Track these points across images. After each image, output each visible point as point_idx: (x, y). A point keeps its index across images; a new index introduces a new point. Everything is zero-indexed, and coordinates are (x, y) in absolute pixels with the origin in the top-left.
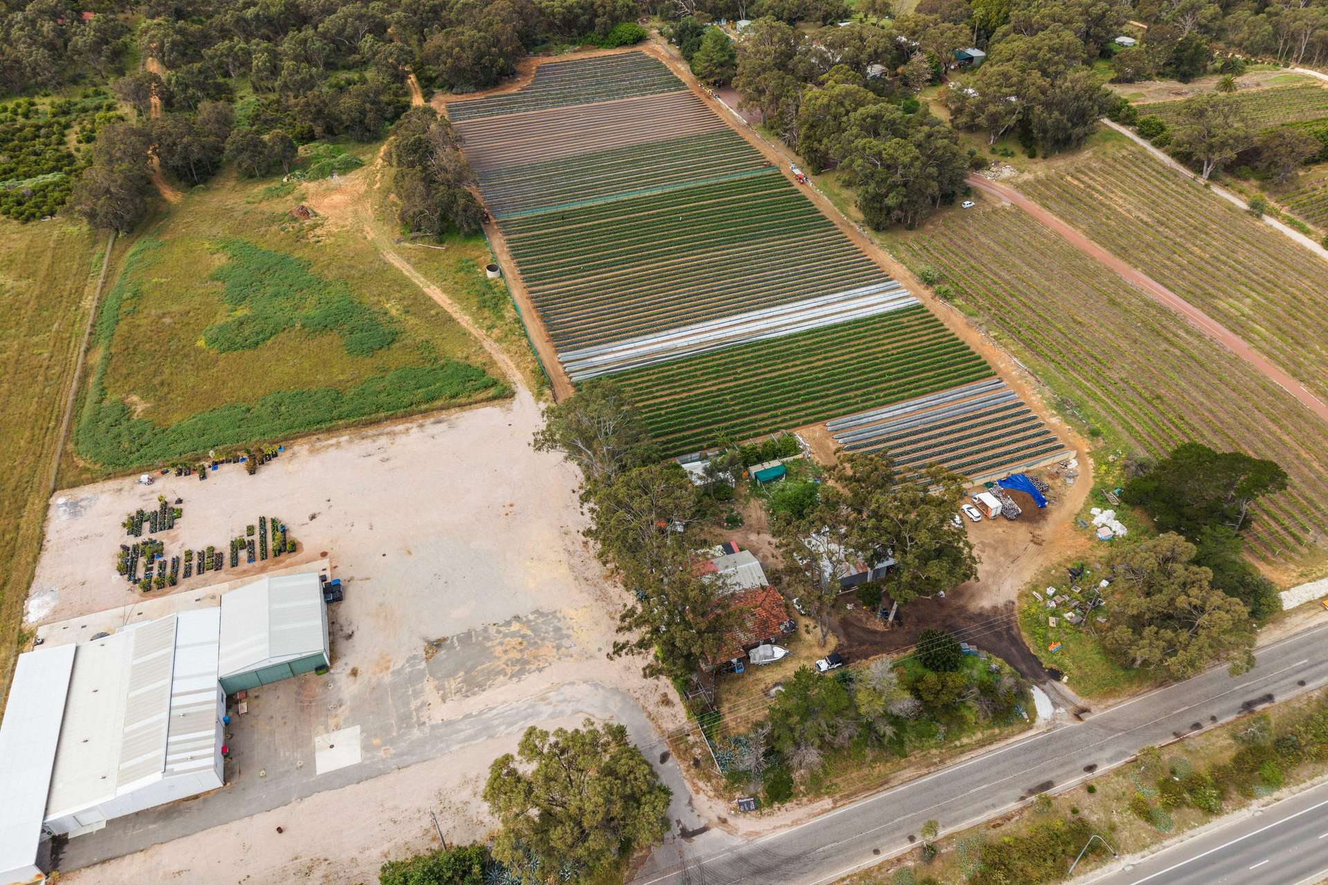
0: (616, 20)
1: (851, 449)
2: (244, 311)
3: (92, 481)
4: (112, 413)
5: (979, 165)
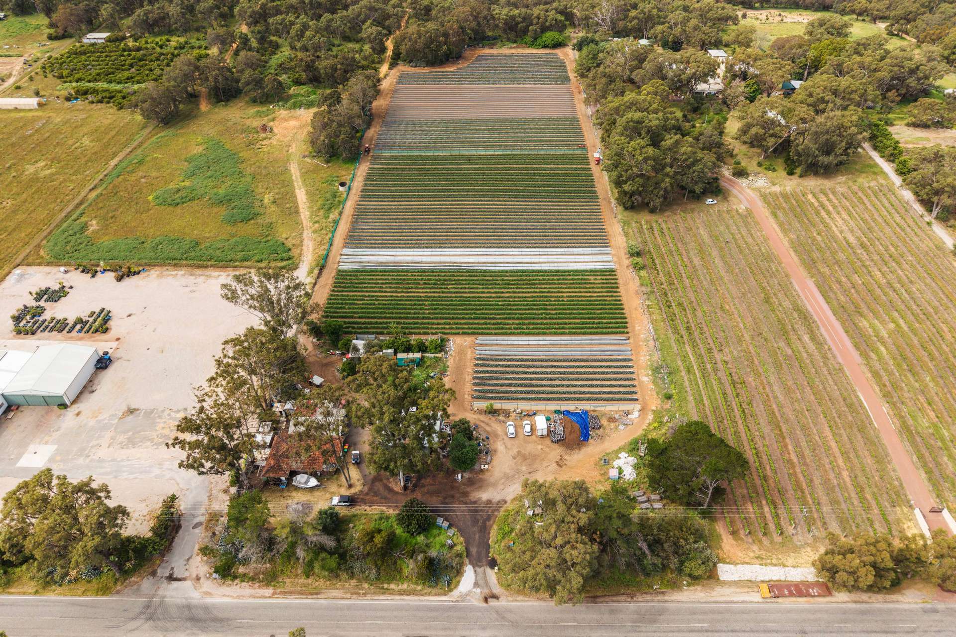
0: (544, 29)
1: (480, 359)
2: (187, 183)
3: (40, 264)
4: (76, 229)
5: (741, 173)
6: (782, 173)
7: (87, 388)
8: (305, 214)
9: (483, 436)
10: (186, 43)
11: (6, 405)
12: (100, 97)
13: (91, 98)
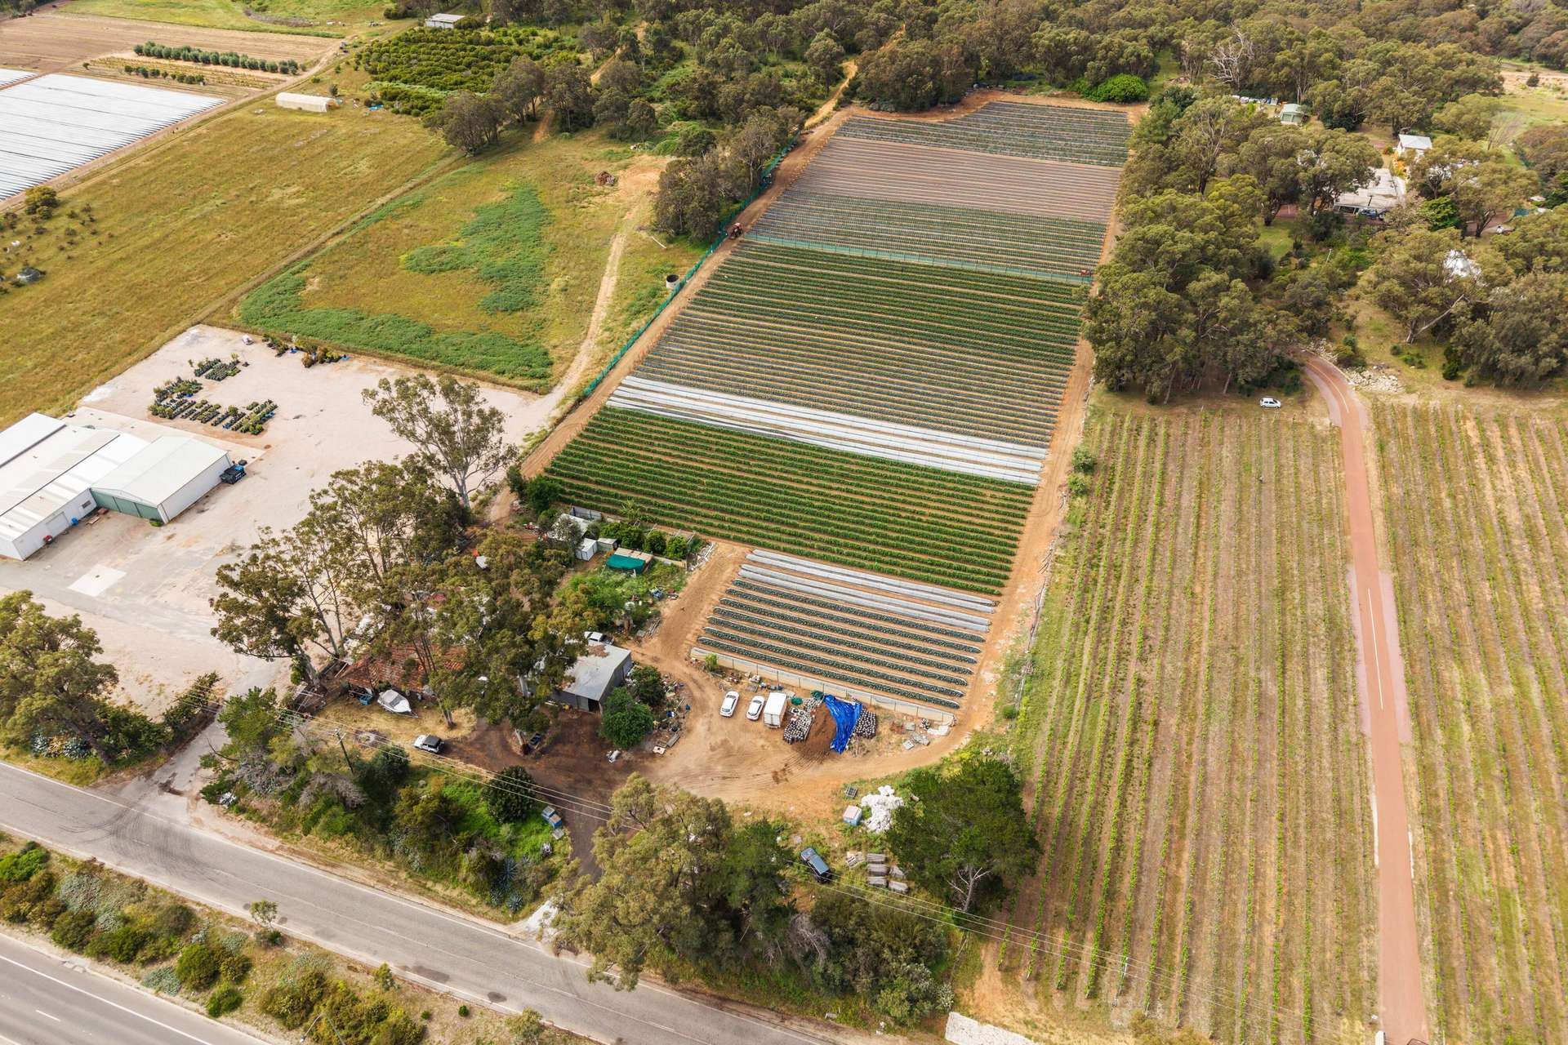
0: (1115, 70)
1: (740, 584)
2: (459, 244)
3: (223, 326)
4: (290, 284)
5: (1351, 361)
6: (1435, 373)
7: (198, 505)
8: (600, 313)
9: (682, 705)
10: (556, 40)
11: (93, 505)
12: (408, 106)
13: (397, 105)
